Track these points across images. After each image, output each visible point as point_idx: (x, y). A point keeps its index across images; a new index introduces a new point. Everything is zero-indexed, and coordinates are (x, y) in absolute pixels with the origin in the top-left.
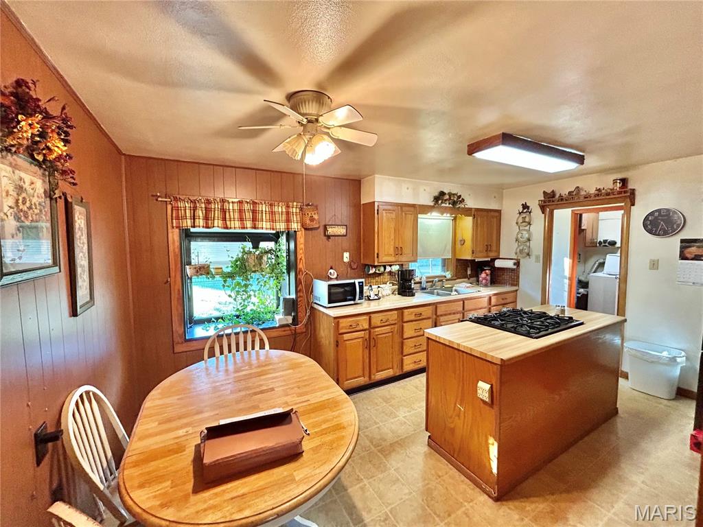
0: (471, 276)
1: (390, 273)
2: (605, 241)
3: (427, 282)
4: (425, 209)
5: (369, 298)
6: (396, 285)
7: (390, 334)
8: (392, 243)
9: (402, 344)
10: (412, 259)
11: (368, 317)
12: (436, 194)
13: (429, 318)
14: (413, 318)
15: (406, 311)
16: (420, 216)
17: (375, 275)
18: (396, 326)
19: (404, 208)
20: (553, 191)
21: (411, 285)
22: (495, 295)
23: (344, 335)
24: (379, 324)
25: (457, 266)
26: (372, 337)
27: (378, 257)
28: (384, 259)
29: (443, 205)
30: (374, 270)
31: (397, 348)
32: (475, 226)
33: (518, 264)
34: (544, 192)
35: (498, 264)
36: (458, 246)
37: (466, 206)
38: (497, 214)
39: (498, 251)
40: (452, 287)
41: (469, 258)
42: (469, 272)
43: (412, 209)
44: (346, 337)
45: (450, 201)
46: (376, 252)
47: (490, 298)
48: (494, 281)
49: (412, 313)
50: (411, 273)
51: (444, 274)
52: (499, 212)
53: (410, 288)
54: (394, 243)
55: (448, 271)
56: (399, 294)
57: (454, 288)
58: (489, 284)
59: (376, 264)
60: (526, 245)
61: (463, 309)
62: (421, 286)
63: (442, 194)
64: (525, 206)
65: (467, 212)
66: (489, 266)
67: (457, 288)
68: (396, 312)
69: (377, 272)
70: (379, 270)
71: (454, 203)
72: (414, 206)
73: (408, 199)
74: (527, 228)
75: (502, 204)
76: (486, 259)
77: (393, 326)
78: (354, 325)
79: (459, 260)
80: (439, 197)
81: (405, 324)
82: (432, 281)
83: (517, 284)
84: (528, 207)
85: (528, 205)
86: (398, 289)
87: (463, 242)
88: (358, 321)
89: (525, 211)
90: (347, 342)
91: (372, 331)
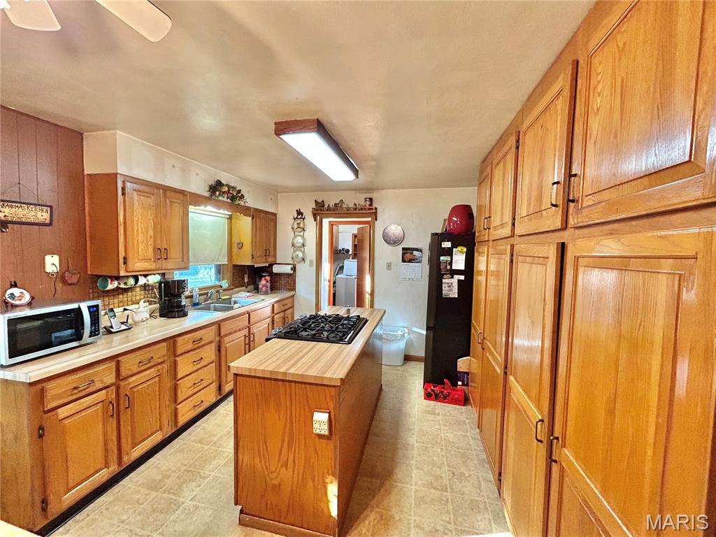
0: (249, 284)
1: (145, 287)
2: (343, 249)
3: (200, 295)
4: (197, 199)
5: (109, 331)
6: (155, 303)
7: (157, 379)
8: (151, 242)
9: (175, 388)
10: (182, 265)
11: (113, 364)
12: (212, 182)
13: (211, 342)
14: (190, 346)
15: (179, 340)
16: (191, 208)
17: (118, 291)
18: (165, 365)
19: (168, 193)
20: (323, 201)
21: (180, 302)
22: (277, 302)
23: (60, 410)
24: (135, 369)
25: (233, 273)
26: (122, 395)
27: (125, 263)
28: (138, 265)
29: (220, 198)
30: (116, 284)
31: (167, 397)
32: (254, 227)
33: (294, 269)
34: (316, 201)
35: (276, 269)
36: (235, 249)
37: (247, 204)
38: (274, 217)
39: (275, 256)
40: (230, 298)
41: (249, 263)
42: (246, 280)
43: (180, 196)
44: (62, 412)
45: (230, 195)
46: (122, 254)
47: (273, 305)
48: (274, 288)
49: (188, 342)
50: (181, 284)
51: (220, 284)
52: (275, 215)
53: (180, 306)
54: (154, 242)
55: (223, 279)
56: (161, 316)
57: (233, 299)
58: (269, 291)
59: (122, 273)
60: (301, 251)
61: (249, 323)
62: (191, 302)
63: (219, 184)
64: (299, 213)
65: (247, 211)
66: (267, 272)
67: (236, 299)
68: (165, 344)
69: (122, 286)
70: (125, 284)
71: (233, 198)
72: (182, 192)
73: (173, 181)
74: (302, 234)
75: (277, 207)
76: (265, 265)
77: (159, 367)
78: (82, 386)
79: (235, 266)
80: (216, 187)
81: (177, 359)
82: (207, 294)
83: (294, 289)
84: (302, 214)
85: (302, 211)
86: (160, 309)
87: (240, 245)
88: (92, 375)
89: (299, 217)
90: (67, 422)
91: (122, 384)
